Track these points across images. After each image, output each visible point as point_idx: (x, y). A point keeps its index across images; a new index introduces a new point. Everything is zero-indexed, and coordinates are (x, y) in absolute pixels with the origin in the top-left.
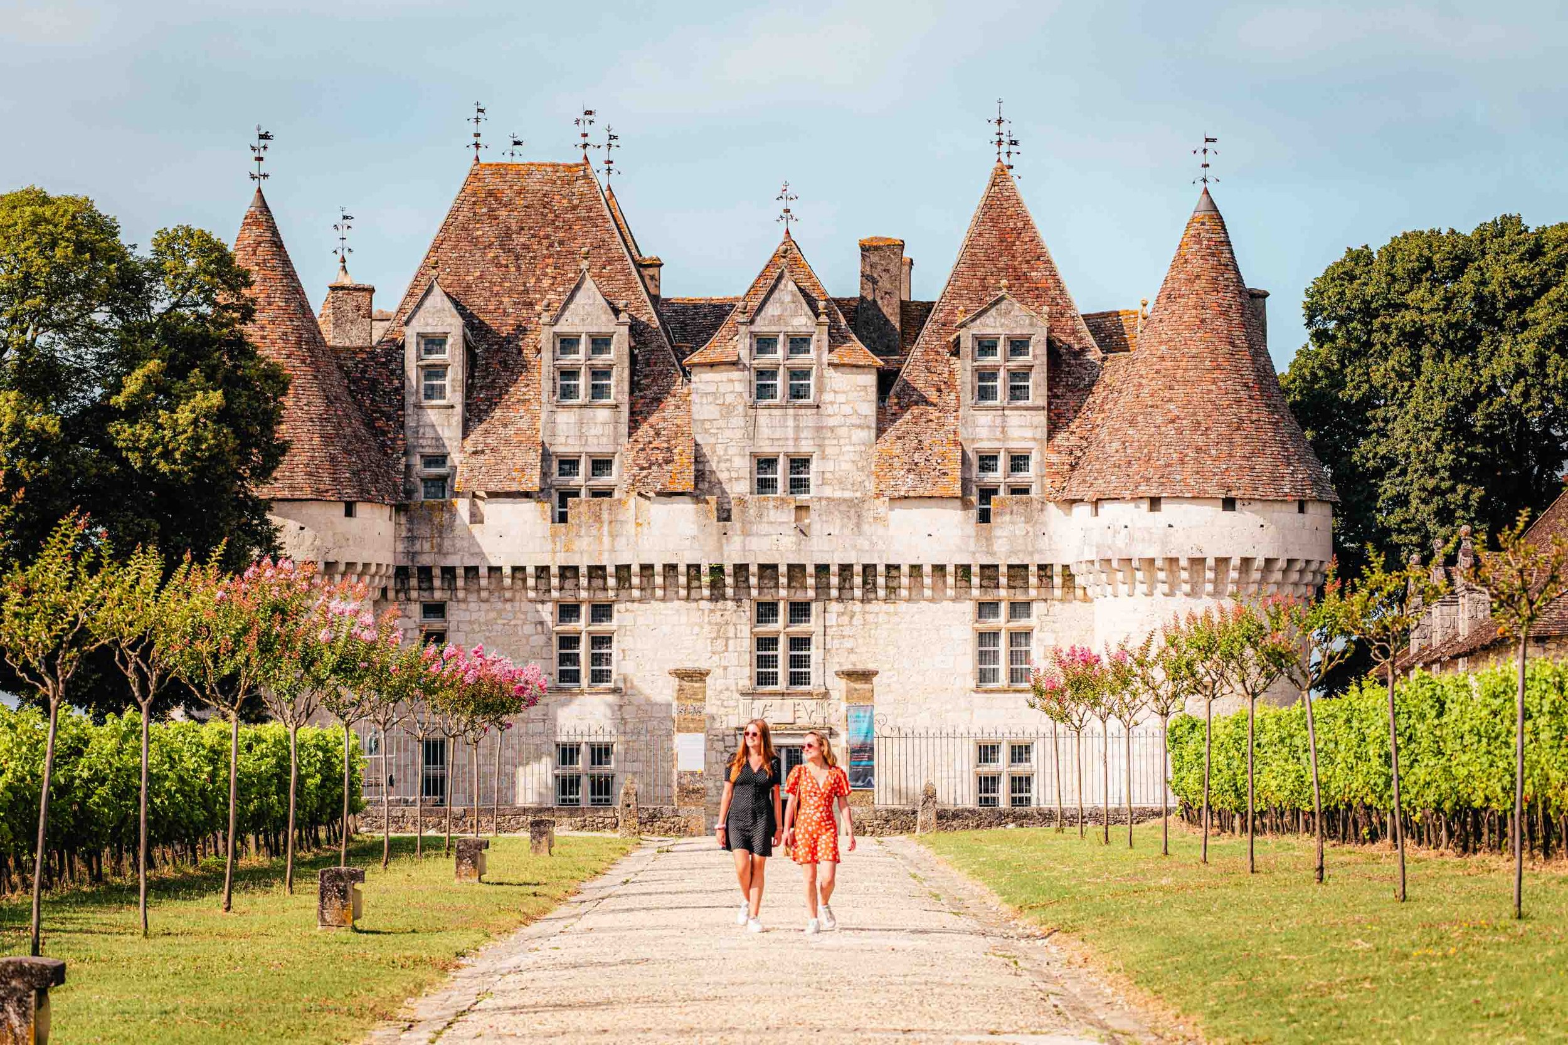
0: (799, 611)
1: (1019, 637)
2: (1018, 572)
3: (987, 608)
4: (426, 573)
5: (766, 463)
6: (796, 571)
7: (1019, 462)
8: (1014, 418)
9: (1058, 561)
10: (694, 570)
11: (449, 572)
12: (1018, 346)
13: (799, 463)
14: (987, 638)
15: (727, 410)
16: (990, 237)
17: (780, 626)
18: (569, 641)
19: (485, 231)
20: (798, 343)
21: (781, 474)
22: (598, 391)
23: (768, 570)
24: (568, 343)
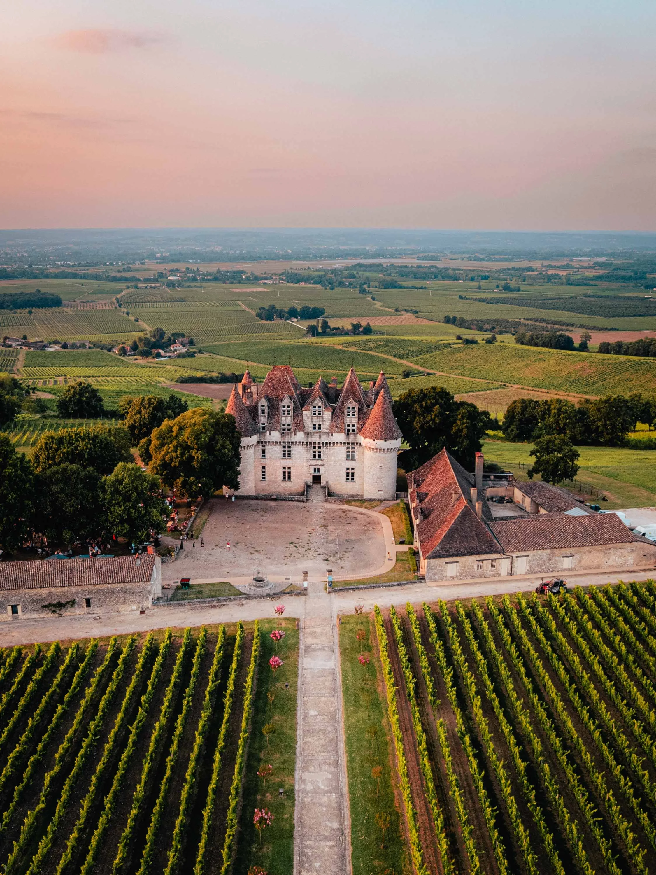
0: (319, 448)
1: (353, 452)
2: (353, 444)
3: (348, 448)
4: (262, 442)
5: (315, 425)
6: (319, 443)
7: (353, 426)
8: (353, 419)
9: (359, 442)
10: (303, 442)
11: (266, 442)
12: (354, 408)
13: (320, 425)
14: (348, 452)
15: (308, 417)
16: (350, 386)
17: (317, 450)
18: (284, 451)
19: (270, 384)
20: (320, 407)
21: (317, 427)
22: (289, 414)
23: (315, 443)
24: (284, 407)
